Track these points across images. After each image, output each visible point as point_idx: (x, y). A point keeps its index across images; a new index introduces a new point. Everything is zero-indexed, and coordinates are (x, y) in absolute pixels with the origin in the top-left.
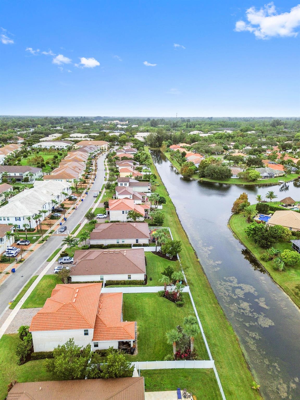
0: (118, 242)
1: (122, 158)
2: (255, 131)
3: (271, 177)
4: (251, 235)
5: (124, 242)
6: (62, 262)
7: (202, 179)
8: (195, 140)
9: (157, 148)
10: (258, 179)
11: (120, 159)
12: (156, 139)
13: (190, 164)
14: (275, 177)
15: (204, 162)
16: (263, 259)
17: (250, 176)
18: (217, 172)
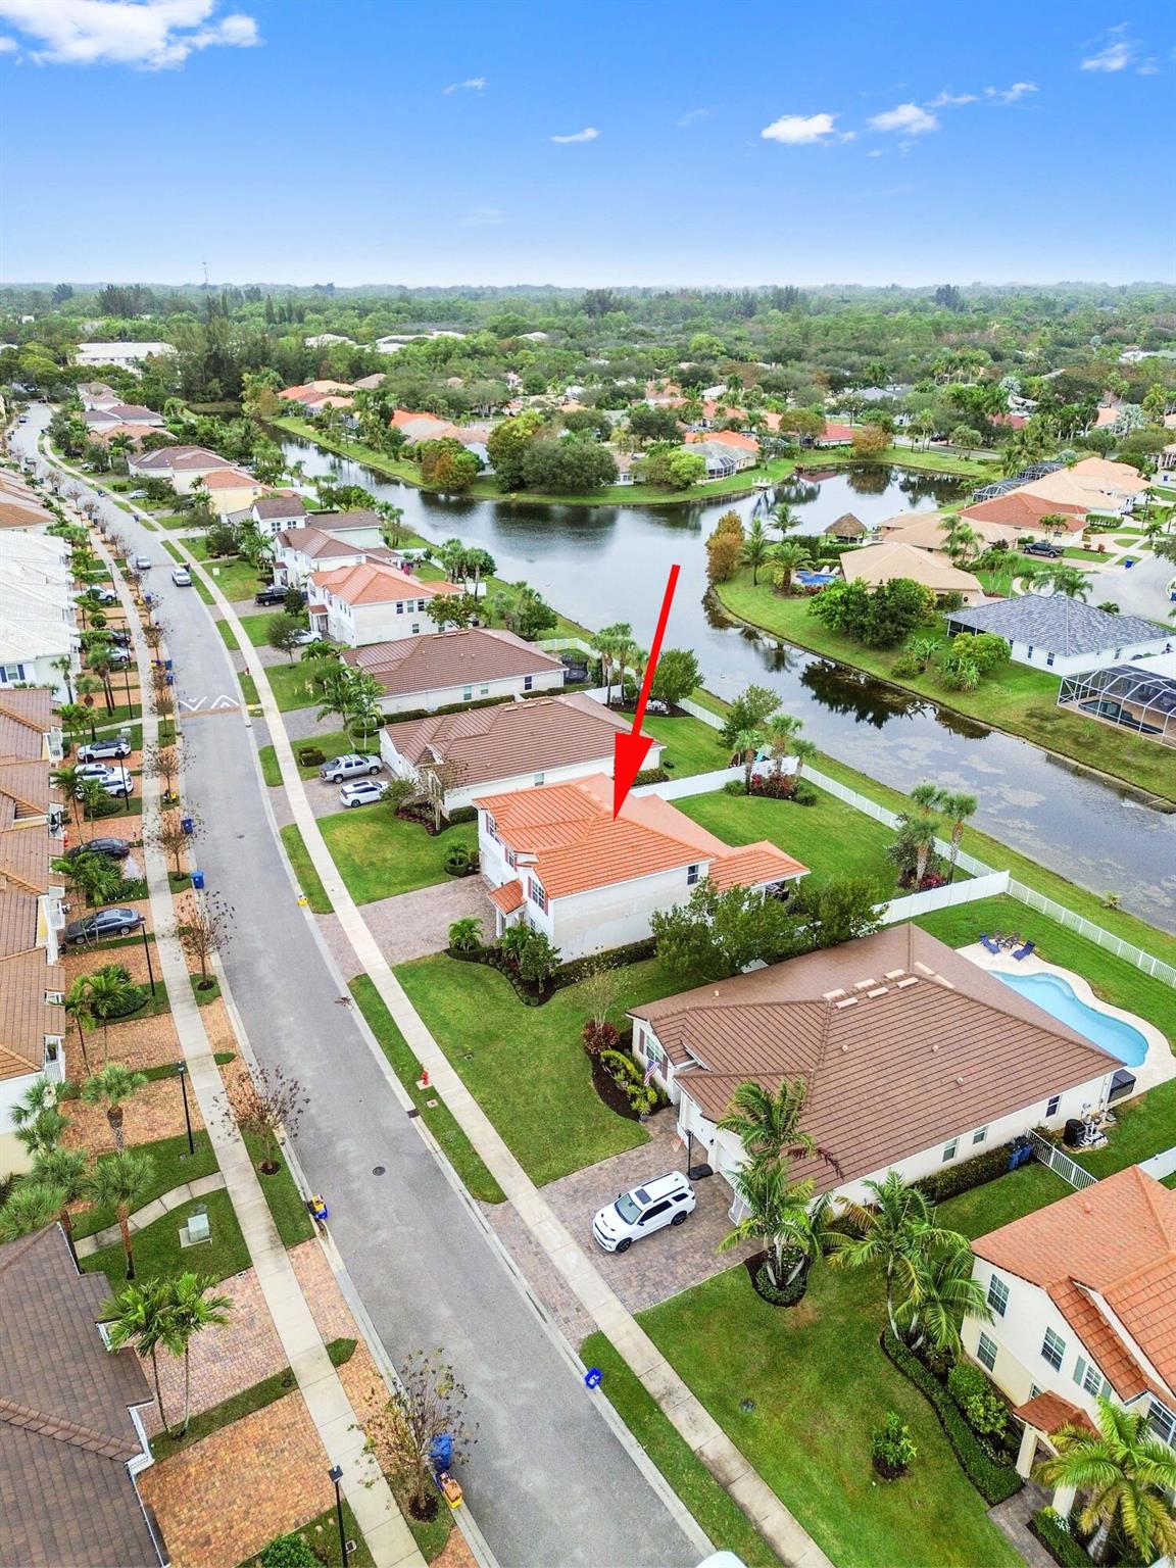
0: (468, 696)
1: (144, 439)
2: (544, 332)
3: (727, 472)
4: (837, 618)
5: (486, 691)
6: (341, 775)
7: (513, 496)
8: (363, 366)
9: (216, 404)
10: (699, 482)
11: (140, 446)
12: (207, 365)
13: (451, 445)
14: (739, 472)
15: (509, 434)
16: (903, 674)
17: (676, 472)
18: (570, 464)
